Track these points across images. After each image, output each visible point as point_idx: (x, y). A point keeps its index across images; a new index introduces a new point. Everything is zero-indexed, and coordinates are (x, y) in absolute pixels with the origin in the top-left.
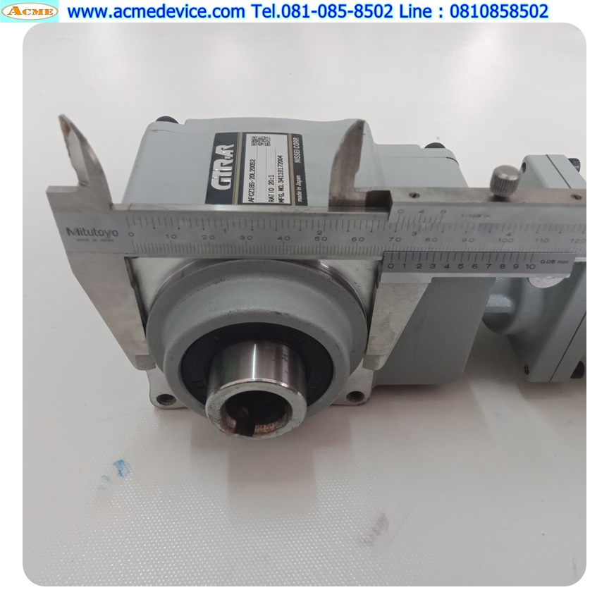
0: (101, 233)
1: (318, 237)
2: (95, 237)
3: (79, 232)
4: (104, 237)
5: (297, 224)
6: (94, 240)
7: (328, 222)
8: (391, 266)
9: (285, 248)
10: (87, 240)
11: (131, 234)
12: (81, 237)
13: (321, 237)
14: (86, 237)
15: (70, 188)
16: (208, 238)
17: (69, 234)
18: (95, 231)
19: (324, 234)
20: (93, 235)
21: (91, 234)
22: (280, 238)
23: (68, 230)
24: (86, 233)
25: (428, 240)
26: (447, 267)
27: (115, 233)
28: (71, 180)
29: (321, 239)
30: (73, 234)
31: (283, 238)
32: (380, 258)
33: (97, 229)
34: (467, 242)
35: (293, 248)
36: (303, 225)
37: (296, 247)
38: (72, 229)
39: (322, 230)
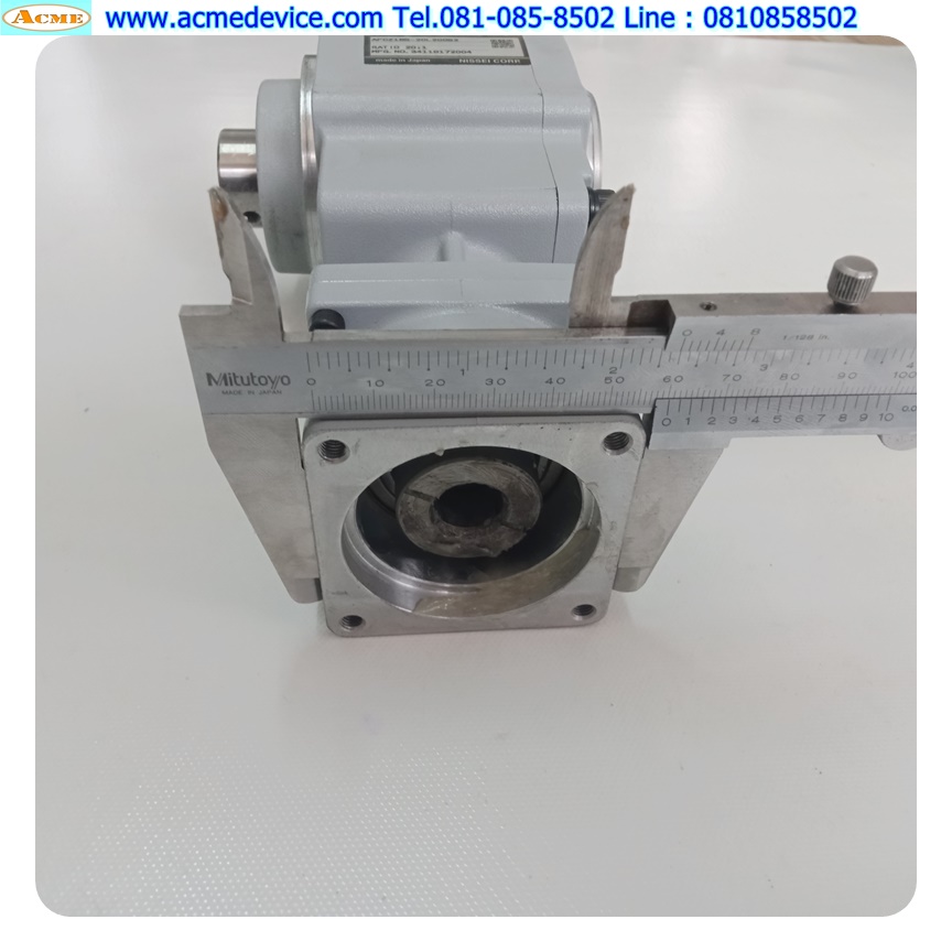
0: (263, 381)
1: (610, 378)
2: (252, 387)
3: (228, 379)
4: (266, 388)
5: (580, 357)
6: (249, 392)
7: (628, 352)
8: (666, 422)
9: (556, 396)
10: (239, 392)
11: (311, 382)
12: (229, 388)
13: (614, 377)
14: (238, 388)
15: (218, 307)
16: (434, 383)
17: (210, 384)
18: (253, 377)
19: (620, 373)
20: (249, 384)
21: (246, 382)
22: (550, 381)
23: (209, 376)
24: (239, 381)
25: (784, 377)
26: (756, 421)
27: (285, 380)
28: (221, 295)
29: (614, 380)
30: (217, 383)
31: (554, 381)
32: (649, 411)
33: (256, 374)
34: (846, 378)
35: (567, 397)
36: (589, 358)
37: (574, 395)
38: (216, 376)
39: (618, 366)
